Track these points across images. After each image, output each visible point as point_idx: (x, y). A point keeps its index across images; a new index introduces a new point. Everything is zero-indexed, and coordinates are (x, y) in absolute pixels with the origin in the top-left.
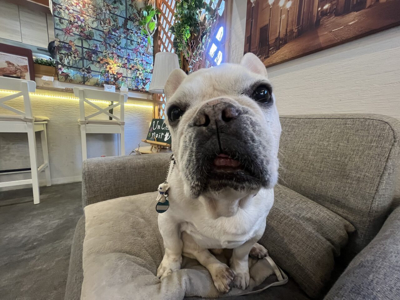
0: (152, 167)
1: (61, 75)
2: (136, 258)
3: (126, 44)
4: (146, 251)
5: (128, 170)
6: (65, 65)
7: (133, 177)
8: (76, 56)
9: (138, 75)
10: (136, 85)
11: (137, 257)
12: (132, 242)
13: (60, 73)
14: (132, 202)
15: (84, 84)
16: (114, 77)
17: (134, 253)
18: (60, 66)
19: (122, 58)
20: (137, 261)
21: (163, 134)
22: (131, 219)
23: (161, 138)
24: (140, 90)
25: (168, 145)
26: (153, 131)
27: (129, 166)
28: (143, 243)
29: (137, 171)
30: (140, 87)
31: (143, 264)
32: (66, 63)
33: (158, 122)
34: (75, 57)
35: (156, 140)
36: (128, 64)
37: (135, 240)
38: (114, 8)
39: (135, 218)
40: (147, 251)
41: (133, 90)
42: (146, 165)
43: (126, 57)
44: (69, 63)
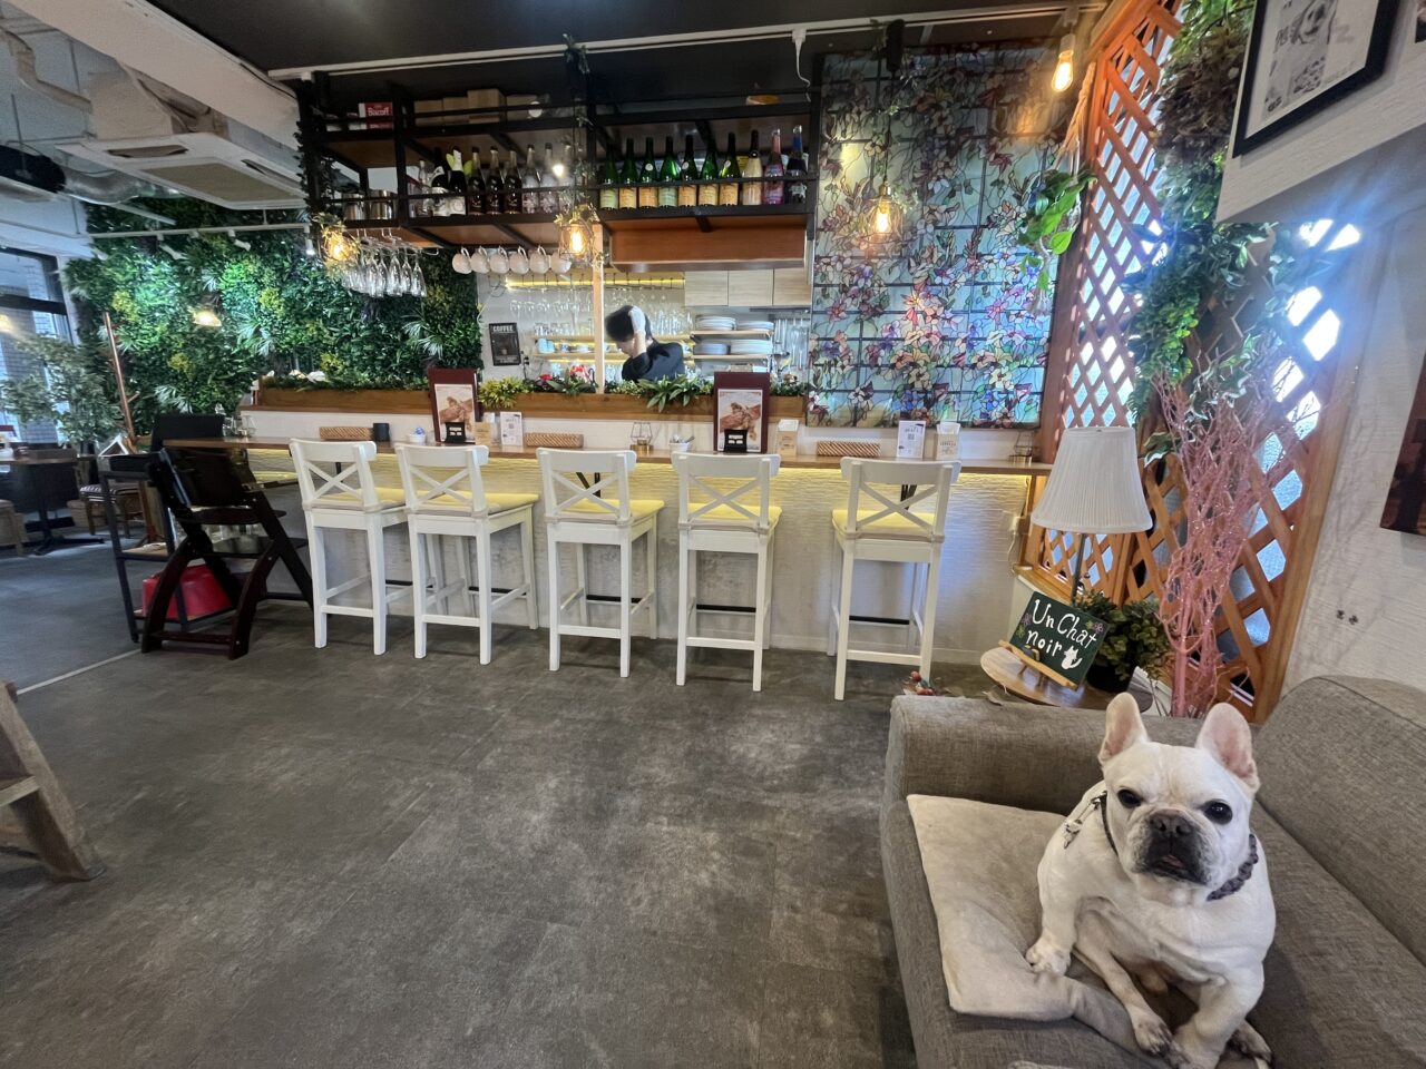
1: (812, 413)
3: (969, 301)
6: (822, 390)
8: (846, 362)
9: (994, 379)
10: (983, 410)
13: (811, 407)
15: (854, 425)
16: (925, 398)
18: (812, 394)
19: (954, 340)
21: (1061, 646)
23: (1053, 655)
24: (993, 423)
25: (1072, 684)
26: (1033, 627)
30: (995, 415)
32: (824, 385)
33: (1049, 605)
34: (843, 367)
35: (1038, 656)
36: (968, 355)
38: (947, 211)
41: (973, 426)
43: (963, 336)
44: (829, 383)
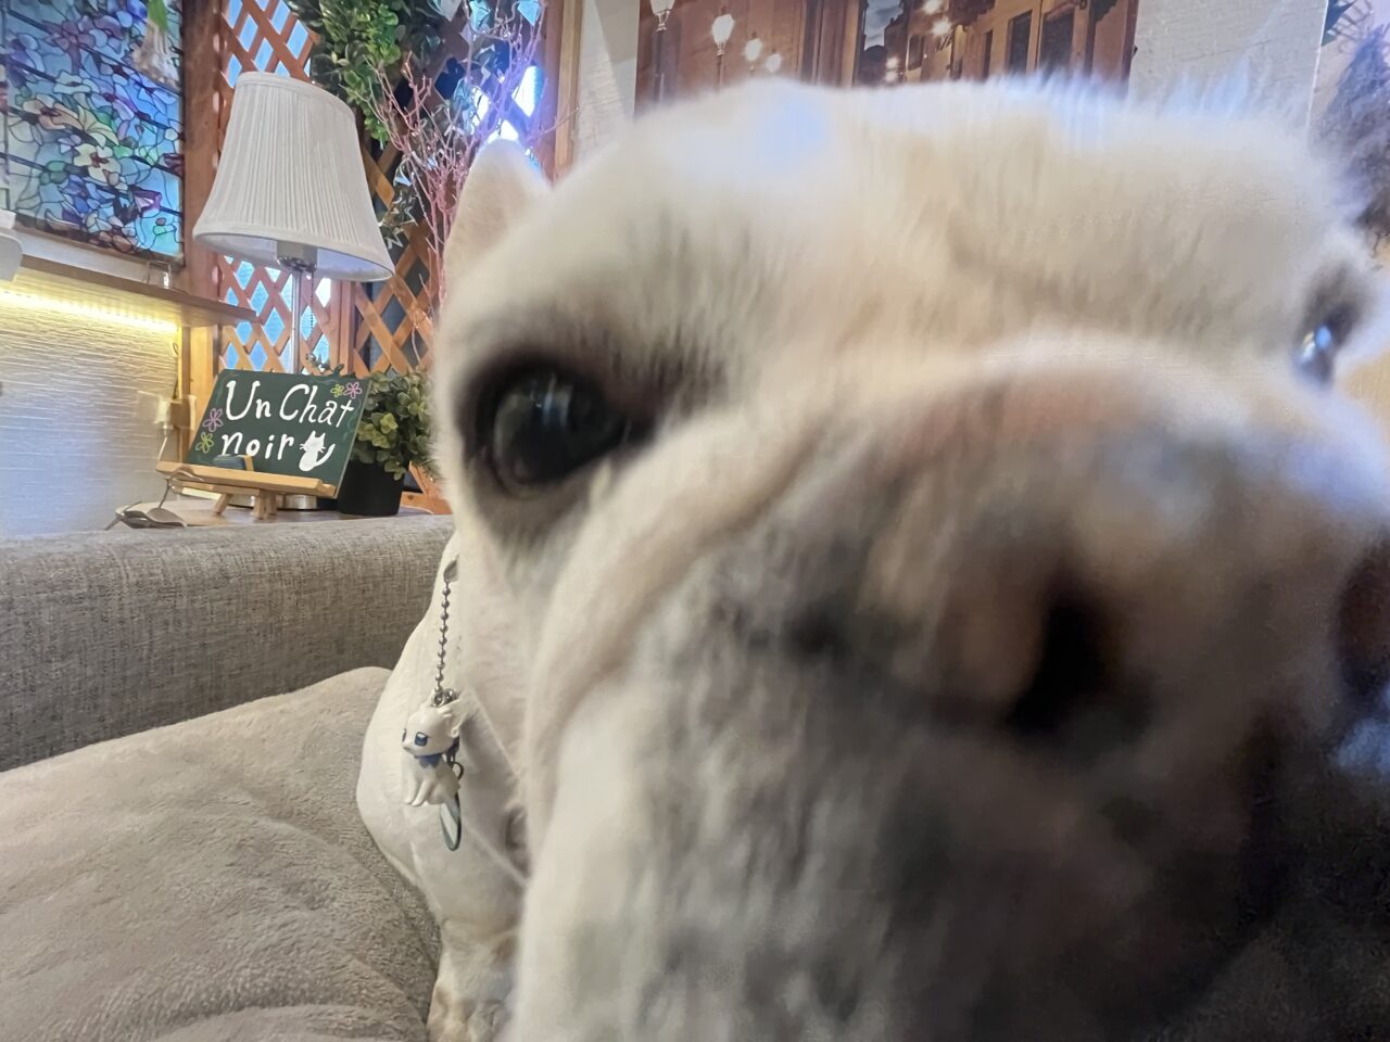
0: (270, 581)
2: (323, 1007)
4: (358, 963)
5: (126, 601)
7: (158, 633)
9: (83, 160)
10: (68, 206)
11: (323, 1002)
12: (274, 940)
14: (189, 757)
17: (303, 992)
20: (331, 1022)
21: (292, 440)
22: (218, 833)
23: (280, 457)
25: (327, 486)
26: (230, 428)
27: (133, 580)
28: (333, 931)
29: (183, 603)
30: (97, 224)
31: (365, 1027)
33: (256, 384)
35: (250, 465)
36: (13, 90)
37: (284, 925)
39: (239, 822)
40: (361, 958)
41: (48, 229)
42: (231, 572)
